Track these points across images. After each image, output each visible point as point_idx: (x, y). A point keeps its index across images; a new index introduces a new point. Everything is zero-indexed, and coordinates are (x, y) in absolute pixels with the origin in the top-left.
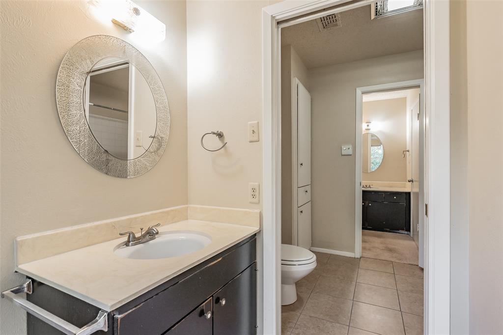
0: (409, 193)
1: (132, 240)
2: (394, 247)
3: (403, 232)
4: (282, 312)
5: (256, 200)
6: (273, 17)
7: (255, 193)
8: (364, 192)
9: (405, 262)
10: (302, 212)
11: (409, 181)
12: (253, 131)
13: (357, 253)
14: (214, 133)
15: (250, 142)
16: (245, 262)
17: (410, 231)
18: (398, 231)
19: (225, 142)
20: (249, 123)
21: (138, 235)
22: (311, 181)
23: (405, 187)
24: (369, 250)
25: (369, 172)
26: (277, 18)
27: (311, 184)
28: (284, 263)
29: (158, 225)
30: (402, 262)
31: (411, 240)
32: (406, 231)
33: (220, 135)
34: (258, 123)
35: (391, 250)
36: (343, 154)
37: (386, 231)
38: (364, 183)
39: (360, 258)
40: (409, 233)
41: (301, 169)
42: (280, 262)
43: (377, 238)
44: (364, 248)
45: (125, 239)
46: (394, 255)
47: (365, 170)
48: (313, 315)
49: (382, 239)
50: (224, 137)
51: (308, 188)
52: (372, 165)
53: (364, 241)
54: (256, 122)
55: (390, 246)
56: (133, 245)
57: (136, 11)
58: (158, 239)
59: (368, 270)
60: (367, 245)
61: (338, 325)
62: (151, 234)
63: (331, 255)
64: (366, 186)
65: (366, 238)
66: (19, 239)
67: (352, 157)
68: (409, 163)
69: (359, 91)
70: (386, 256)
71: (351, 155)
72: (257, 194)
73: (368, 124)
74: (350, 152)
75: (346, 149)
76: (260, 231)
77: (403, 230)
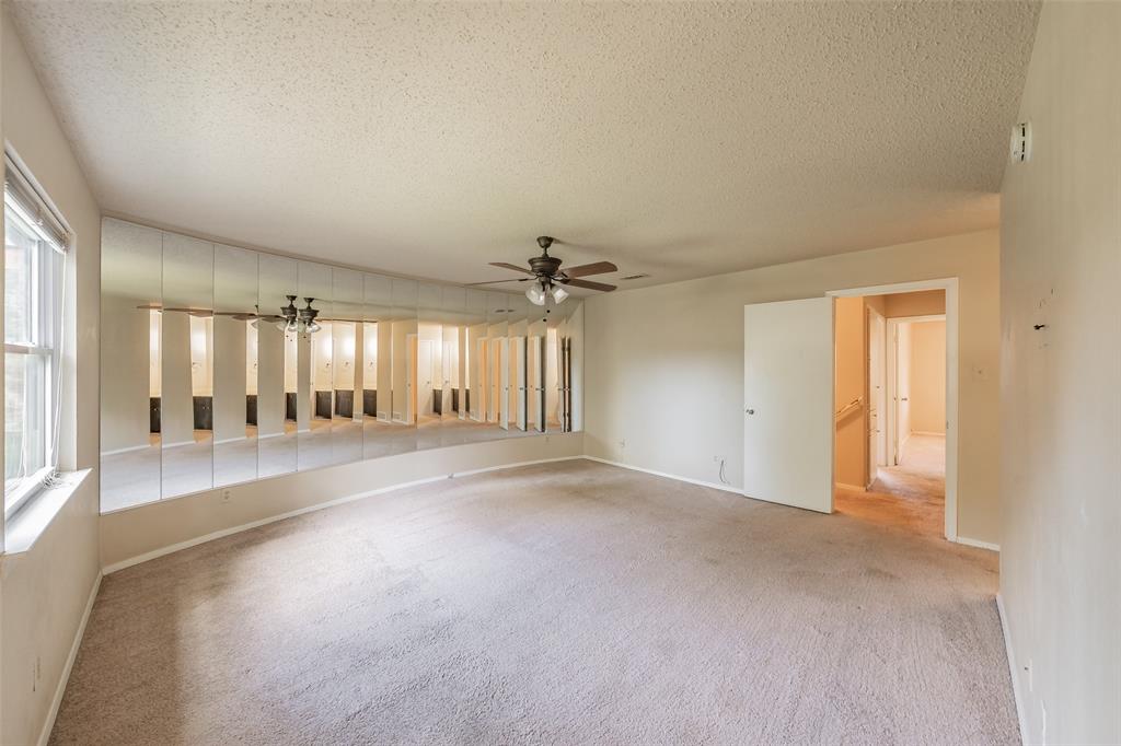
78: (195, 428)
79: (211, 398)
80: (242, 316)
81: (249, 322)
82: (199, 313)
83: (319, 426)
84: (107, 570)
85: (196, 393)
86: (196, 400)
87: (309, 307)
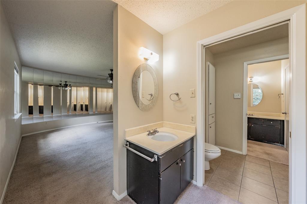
0: (283, 121)
1: (150, 134)
2: (270, 152)
3: (279, 144)
4: (205, 173)
5: (193, 122)
6: (202, 45)
7: (193, 119)
8: (248, 118)
9: (279, 162)
10: (211, 127)
11: (283, 113)
12: (192, 93)
13: (244, 152)
14: (175, 94)
15: (191, 97)
16: (188, 148)
17: (283, 144)
18: (274, 143)
19: (180, 98)
20: (191, 89)
21: (151, 132)
22: (215, 112)
23: (280, 117)
24: (252, 152)
25: (251, 106)
26: (204, 45)
27: (215, 113)
28: (206, 151)
29: (156, 129)
30: (277, 162)
31: (285, 150)
32: (280, 144)
33: (177, 94)
34: (195, 90)
35: (268, 154)
36: (235, 98)
37: (265, 142)
38: (249, 112)
39: (246, 155)
40: (283, 145)
41: (210, 106)
42: (204, 151)
43: (257, 146)
44: (248, 150)
45: (148, 133)
46: (271, 157)
47: (249, 105)
48: (219, 177)
49: (261, 147)
50: (179, 95)
51: (214, 115)
52: (254, 100)
53: (248, 146)
54: (194, 89)
55: (267, 152)
56: (151, 135)
57: (152, 54)
58: (157, 134)
59: (251, 162)
60: (251, 149)
61: (234, 185)
62: (155, 132)
63: (227, 151)
64: (250, 114)
65: (250, 145)
66: (126, 130)
67: (241, 99)
68: (283, 101)
69: (245, 64)
70: (265, 157)
71: (240, 99)
72: (194, 119)
73: (251, 78)
74: (239, 97)
75: (237, 95)
76: (195, 136)
77: (279, 143)
78: (39, 113)
79: (43, 106)
80: (51, 86)
81: (52, 87)
82: (40, 85)
83: (73, 113)
84: (23, 136)
85: (39, 105)
86: (40, 106)
87: (66, 84)
